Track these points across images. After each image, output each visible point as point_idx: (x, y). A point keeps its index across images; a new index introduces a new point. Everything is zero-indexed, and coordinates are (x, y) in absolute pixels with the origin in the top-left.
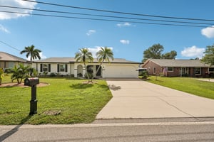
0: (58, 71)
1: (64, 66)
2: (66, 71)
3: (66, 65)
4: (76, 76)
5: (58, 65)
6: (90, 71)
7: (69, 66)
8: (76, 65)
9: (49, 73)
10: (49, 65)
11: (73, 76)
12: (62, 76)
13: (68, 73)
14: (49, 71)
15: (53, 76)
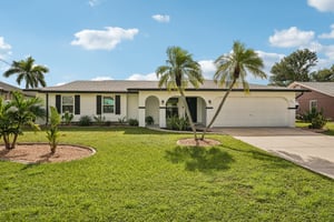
0: (99, 112)
1: (113, 103)
2: (118, 112)
3: (118, 99)
4: (142, 123)
5: (99, 99)
6: (172, 113)
7: (123, 99)
8: (143, 97)
9: (77, 118)
10: (77, 98)
11: (134, 123)
12: (108, 126)
13: (123, 116)
14: (78, 112)
15: (86, 124)
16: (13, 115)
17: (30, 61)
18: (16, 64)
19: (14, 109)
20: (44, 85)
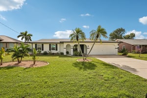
0: (50, 50)
1: (55, 46)
2: (57, 50)
3: (57, 45)
4: (65, 54)
5: (50, 45)
6: (75, 50)
7: (58, 45)
8: (65, 45)
9: (42, 52)
10: (43, 45)
11: (62, 54)
12: (53, 54)
13: (58, 51)
14: (43, 50)
15: (45, 54)
16: (21, 51)
17: (26, 32)
18: (21, 33)
19: (21, 49)
20: (31, 40)
